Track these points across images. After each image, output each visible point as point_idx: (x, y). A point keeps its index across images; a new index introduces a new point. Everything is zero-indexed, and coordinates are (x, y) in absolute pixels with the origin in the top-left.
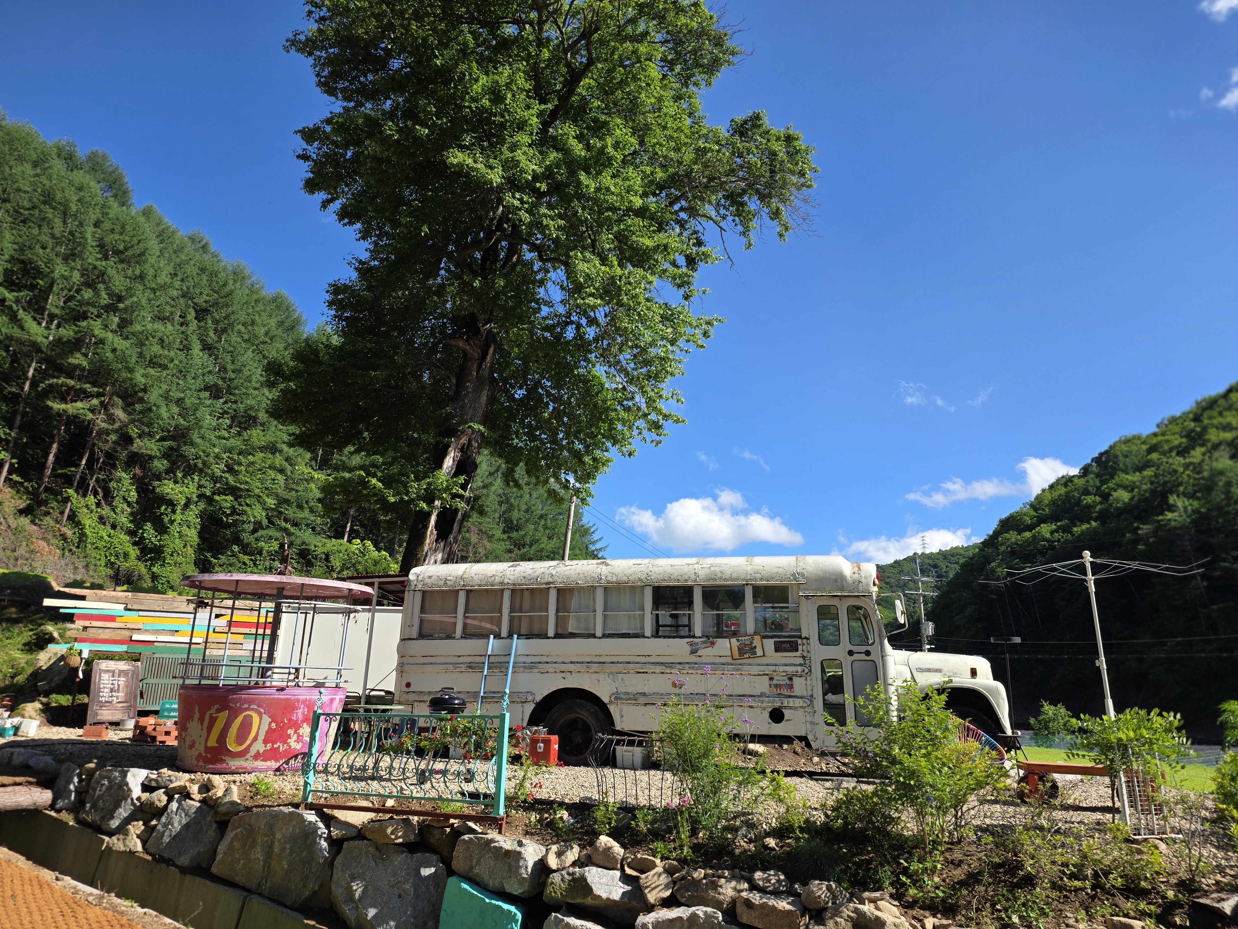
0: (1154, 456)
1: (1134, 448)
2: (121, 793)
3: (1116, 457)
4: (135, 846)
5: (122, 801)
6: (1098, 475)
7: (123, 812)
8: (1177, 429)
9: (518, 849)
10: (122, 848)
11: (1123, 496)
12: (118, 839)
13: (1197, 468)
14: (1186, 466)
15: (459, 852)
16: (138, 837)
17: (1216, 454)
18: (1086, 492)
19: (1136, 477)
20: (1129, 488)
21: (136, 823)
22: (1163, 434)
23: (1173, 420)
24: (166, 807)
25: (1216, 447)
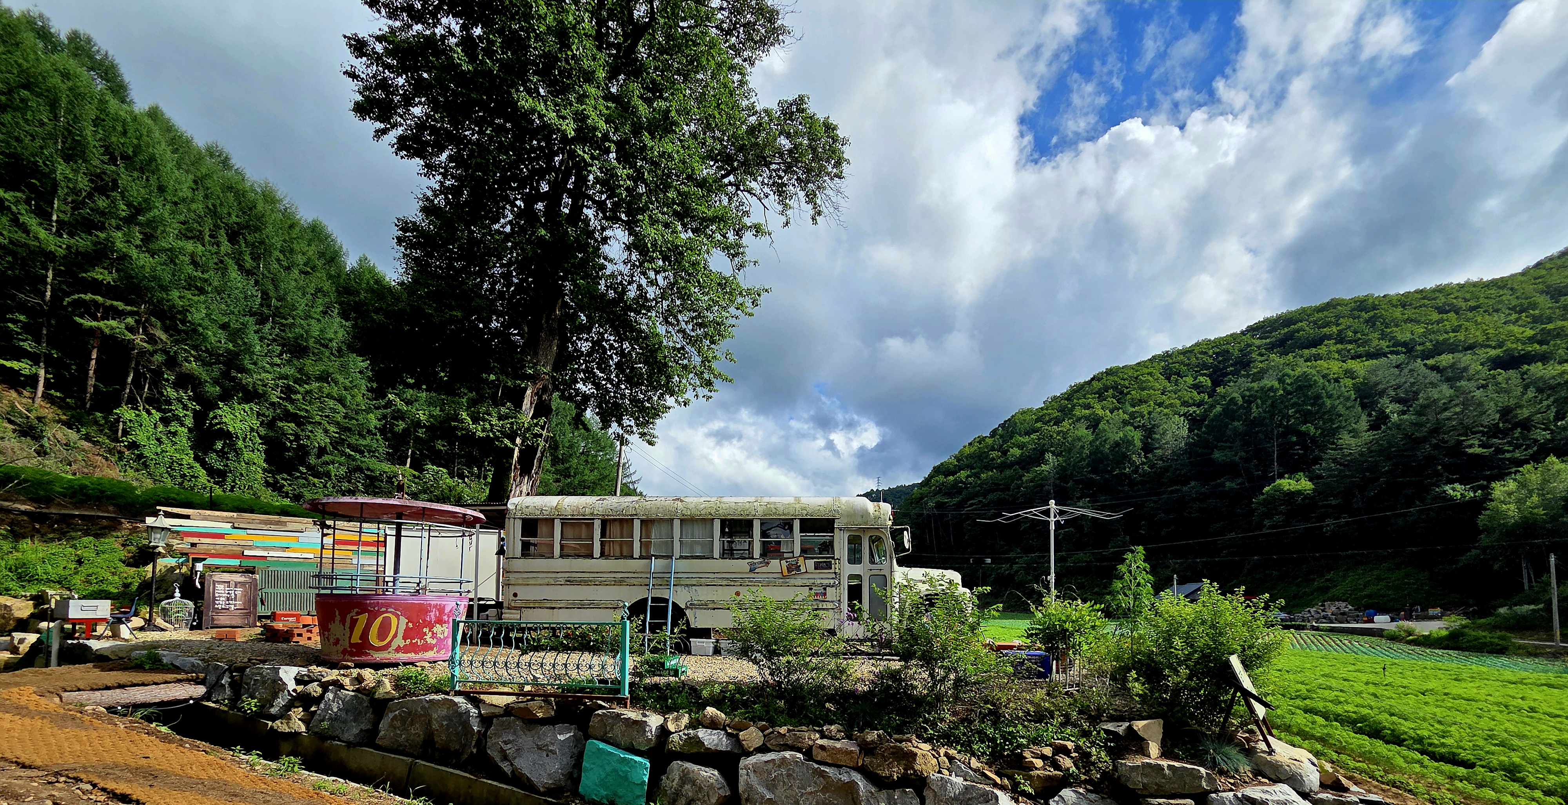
0: (1039, 425)
1: (1028, 418)
2: (277, 686)
3: (1016, 424)
4: (299, 727)
5: (278, 692)
6: (1001, 436)
7: (281, 702)
8: (1056, 405)
9: (644, 719)
10: (287, 730)
11: (1016, 452)
12: (282, 723)
13: (1065, 434)
14: (1058, 433)
15: (594, 721)
16: (299, 719)
17: (1078, 425)
18: (993, 449)
19: (1026, 439)
20: (1021, 446)
21: (296, 710)
22: (1047, 409)
23: (1055, 398)
24: (322, 697)
25: (1079, 420)
